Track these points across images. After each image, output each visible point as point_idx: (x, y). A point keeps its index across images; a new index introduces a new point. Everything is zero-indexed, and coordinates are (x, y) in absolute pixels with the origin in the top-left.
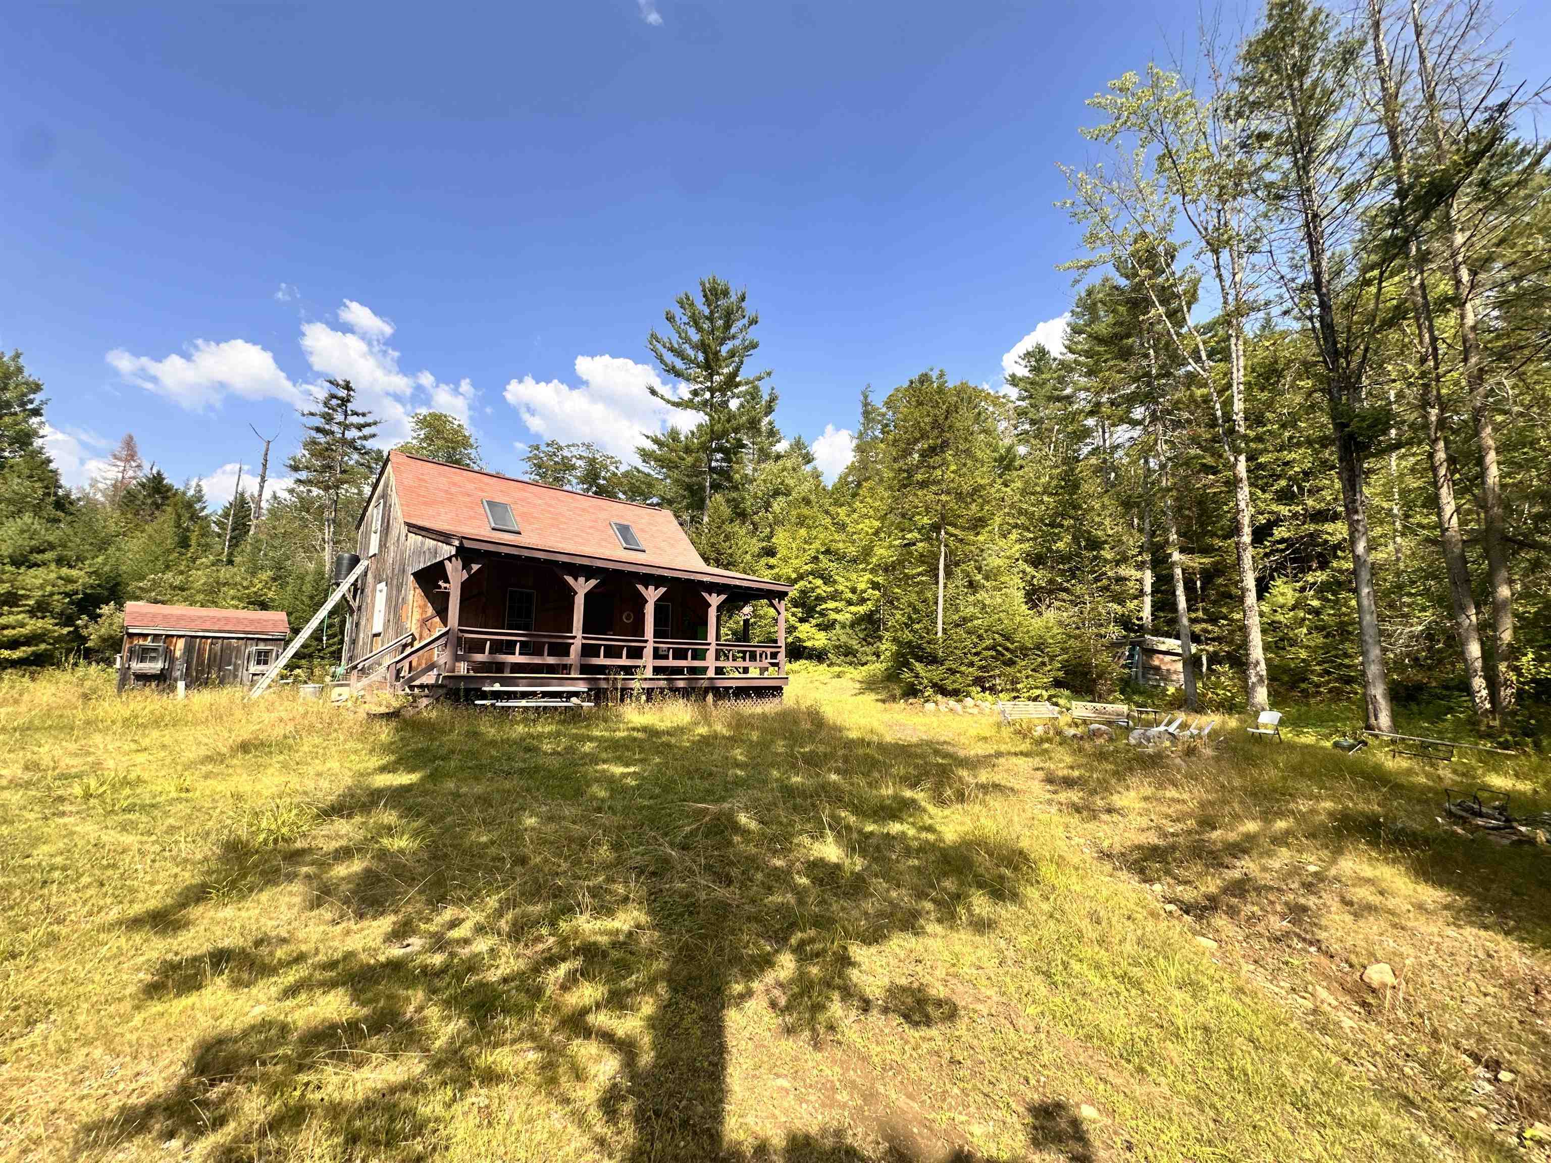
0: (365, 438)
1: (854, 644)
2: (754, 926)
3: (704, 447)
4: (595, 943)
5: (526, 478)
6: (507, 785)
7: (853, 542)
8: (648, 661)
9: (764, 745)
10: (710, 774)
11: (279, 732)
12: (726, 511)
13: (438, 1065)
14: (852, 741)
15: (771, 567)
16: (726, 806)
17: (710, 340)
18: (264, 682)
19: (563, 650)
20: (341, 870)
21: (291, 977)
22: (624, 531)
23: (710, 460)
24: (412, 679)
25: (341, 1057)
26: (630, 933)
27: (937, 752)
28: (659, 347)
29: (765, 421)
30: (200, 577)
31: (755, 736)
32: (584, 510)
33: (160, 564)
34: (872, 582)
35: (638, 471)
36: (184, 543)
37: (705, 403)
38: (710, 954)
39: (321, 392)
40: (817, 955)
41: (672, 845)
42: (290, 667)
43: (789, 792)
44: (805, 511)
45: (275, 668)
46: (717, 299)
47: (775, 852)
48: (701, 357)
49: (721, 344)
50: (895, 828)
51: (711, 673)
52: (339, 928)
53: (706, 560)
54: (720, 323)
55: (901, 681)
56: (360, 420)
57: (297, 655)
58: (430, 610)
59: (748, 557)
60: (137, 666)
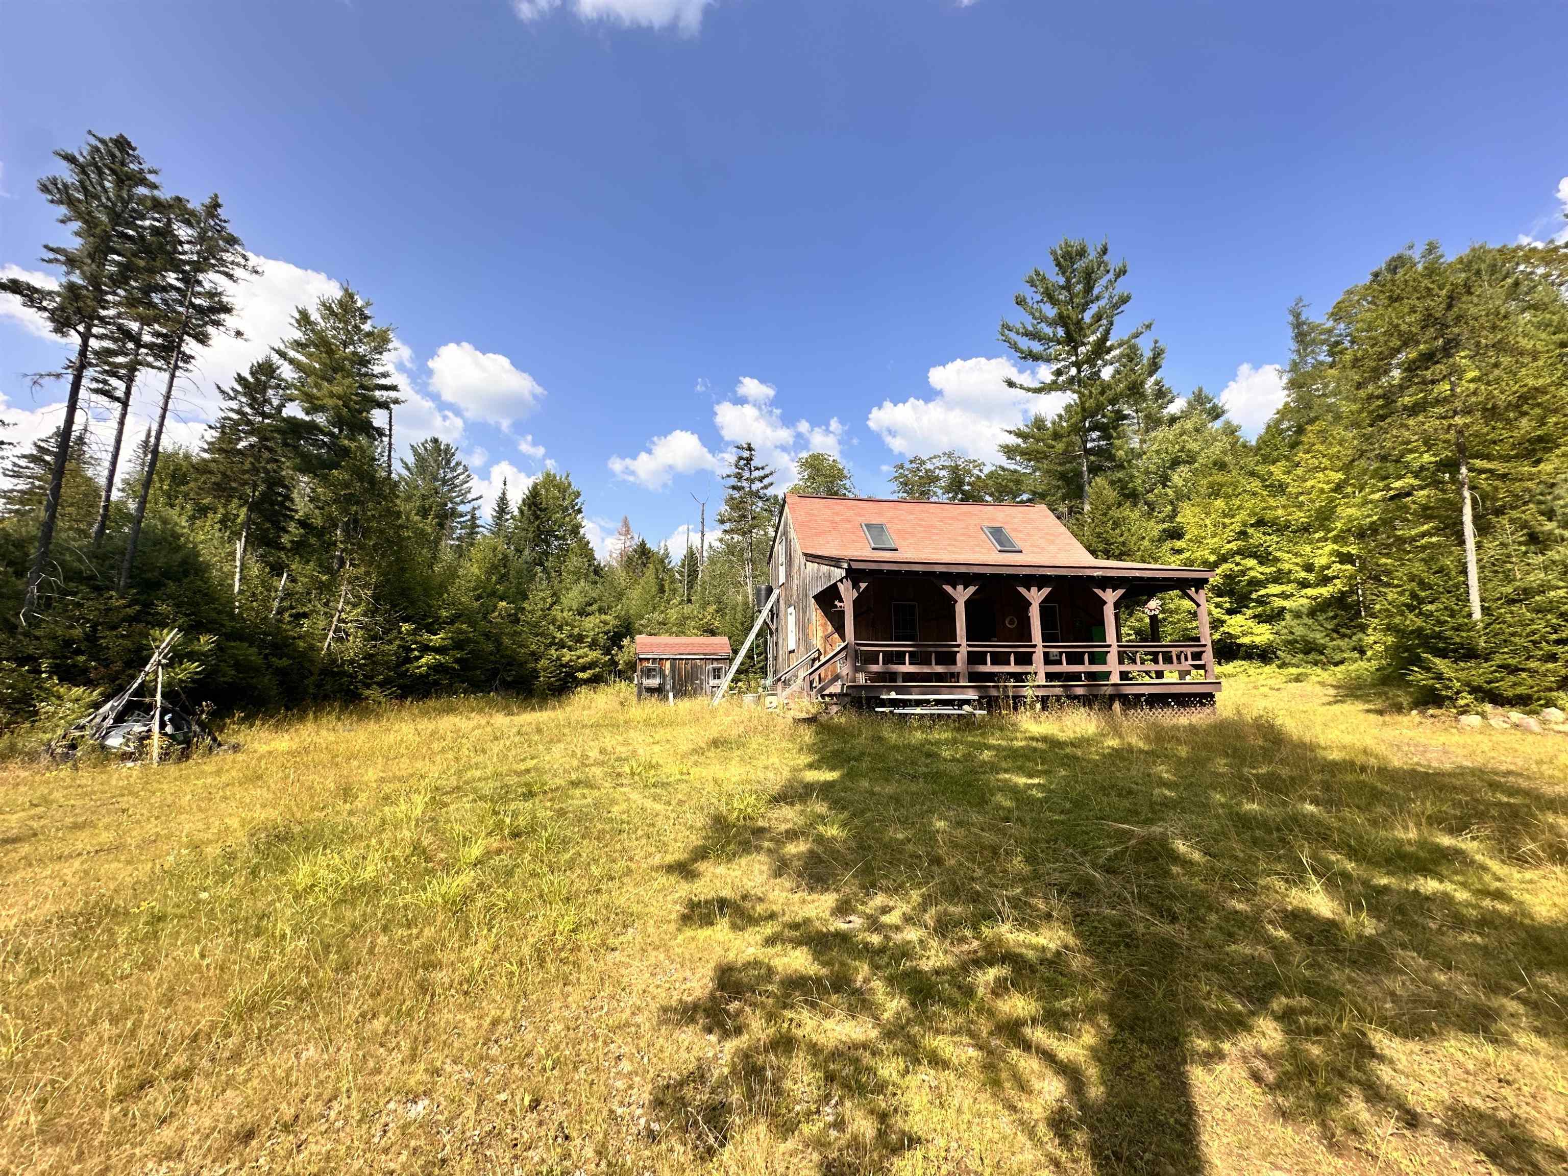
0: (766, 487)
1: (1319, 637)
2: (1215, 977)
3: (1077, 429)
4: (1021, 955)
5: (894, 497)
6: (914, 788)
7: (1300, 506)
8: (1039, 666)
9: (1197, 762)
10: (1130, 792)
11: (734, 732)
12: (1111, 494)
13: (889, 1035)
14: (1334, 764)
15: (1179, 552)
16: (1157, 829)
17: (1069, 310)
18: (720, 692)
19: (949, 658)
20: (792, 849)
21: (769, 929)
22: (997, 533)
23: (1085, 442)
24: (823, 689)
25: (813, 1005)
26: (1058, 953)
27: (1494, 786)
28: (1012, 336)
29: (1150, 382)
30: (673, 614)
31: (1183, 751)
32: (952, 518)
33: (650, 608)
34: (1339, 554)
35: (1003, 469)
36: (662, 590)
37: (1071, 380)
38: (1160, 995)
39: (731, 457)
40: (1317, 1031)
41: (1094, 866)
42: (735, 680)
43: (1244, 822)
44: (1219, 477)
45: (725, 682)
46: (1073, 263)
47: (1233, 892)
48: (1061, 332)
49: (1084, 311)
50: (1430, 886)
51: (1115, 679)
52: (797, 896)
53: (1093, 553)
54: (1079, 287)
55: (1409, 684)
56: (760, 473)
57: (739, 672)
58: (830, 628)
59: (1146, 543)
60: (647, 682)
